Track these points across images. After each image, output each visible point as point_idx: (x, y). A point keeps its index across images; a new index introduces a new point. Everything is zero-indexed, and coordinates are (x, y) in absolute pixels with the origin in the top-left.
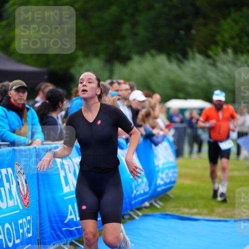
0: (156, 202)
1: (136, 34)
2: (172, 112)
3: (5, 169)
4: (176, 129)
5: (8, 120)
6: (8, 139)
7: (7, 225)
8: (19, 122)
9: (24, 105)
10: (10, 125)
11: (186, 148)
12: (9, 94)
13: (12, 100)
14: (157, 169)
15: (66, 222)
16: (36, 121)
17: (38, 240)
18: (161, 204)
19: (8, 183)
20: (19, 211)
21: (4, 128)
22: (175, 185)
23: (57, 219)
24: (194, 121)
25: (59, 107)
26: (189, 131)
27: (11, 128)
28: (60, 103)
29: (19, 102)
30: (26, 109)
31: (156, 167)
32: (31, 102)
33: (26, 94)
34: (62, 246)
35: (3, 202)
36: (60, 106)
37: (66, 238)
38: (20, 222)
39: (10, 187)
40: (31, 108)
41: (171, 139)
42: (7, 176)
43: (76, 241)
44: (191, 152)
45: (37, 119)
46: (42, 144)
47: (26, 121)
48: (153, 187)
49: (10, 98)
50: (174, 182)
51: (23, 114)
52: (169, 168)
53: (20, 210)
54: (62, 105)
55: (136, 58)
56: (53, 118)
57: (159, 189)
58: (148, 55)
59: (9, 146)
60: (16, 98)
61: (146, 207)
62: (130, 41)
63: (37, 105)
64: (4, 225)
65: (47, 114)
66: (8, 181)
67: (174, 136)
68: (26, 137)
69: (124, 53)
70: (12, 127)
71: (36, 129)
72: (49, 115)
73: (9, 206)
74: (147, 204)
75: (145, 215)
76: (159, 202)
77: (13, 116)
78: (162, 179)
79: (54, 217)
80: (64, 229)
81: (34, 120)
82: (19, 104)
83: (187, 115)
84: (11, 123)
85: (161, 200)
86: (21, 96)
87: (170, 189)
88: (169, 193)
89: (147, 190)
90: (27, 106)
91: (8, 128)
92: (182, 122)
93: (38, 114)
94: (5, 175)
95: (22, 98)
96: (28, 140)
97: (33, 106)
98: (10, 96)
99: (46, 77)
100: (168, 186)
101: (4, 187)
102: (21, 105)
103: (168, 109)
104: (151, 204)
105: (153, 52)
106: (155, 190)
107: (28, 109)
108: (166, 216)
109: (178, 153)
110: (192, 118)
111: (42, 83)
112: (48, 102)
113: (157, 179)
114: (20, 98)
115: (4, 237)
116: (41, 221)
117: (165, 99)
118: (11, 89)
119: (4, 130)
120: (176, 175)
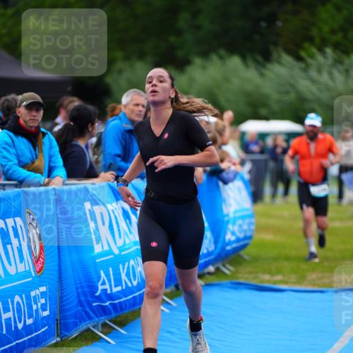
0: (224, 266)
1: (198, 28)
2: (247, 138)
3: (12, 219)
4: (254, 162)
5: (16, 150)
6: (16, 177)
7: (17, 299)
8: (31, 152)
9: (38, 128)
10: (18, 156)
11: (267, 189)
12: (17, 112)
13: (22, 121)
14: (226, 219)
15: (98, 294)
16: (55, 152)
17: (57, 320)
18: (231, 268)
19: (17, 239)
20: (31, 279)
21: (10, 161)
22: (251, 242)
23: (86, 289)
24: (279, 150)
25: (88, 131)
26: (272, 164)
27: (19, 161)
28: (90, 125)
29: (31, 125)
30: (41, 135)
31: (224, 216)
32: (49, 125)
33: (41, 113)
34: (92, 328)
35: (11, 265)
36: (90, 129)
37: (97, 317)
38: (33, 294)
39: (20, 245)
40: (49, 133)
41: (247, 177)
42: (15, 229)
43: (110, 321)
44: (274, 195)
45: (56, 149)
46: (64, 184)
47: (41, 151)
48: (220, 245)
49: (18, 117)
50: (250, 238)
51: (37, 141)
52: (243, 218)
53: (32, 277)
54: (93, 129)
55: (198, 61)
56: (79, 146)
57: (228, 248)
58: (214, 57)
59: (16, 186)
60: (28, 118)
61: (209, 273)
62: (189, 37)
63: (57, 129)
64: (14, 298)
65: (72, 141)
66: (16, 235)
67: (250, 172)
68: (41, 173)
69: (180, 54)
70: (22, 159)
71: (55, 163)
72: (74, 143)
73: (19, 271)
74: (211, 269)
75: (208, 285)
76: (228, 266)
77: (23, 144)
78: (233, 233)
79: (82, 287)
80: (94, 304)
81: (53, 150)
82: (32, 127)
83: (269, 142)
84: (20, 154)
85: (231, 263)
86: (34, 116)
87: (244, 247)
88: (242, 253)
89: (212, 248)
90: (42, 130)
91: (16, 161)
92: (262, 152)
93: (58, 141)
94: (13, 227)
95: (36, 118)
96: (43, 178)
97: (51, 130)
98: (19, 115)
99: (69, 88)
100: (242, 243)
101: (11, 244)
102: (34, 128)
103: (243, 134)
104: (218, 269)
105: (222, 52)
106: (223, 249)
107: (44, 134)
108: (238, 285)
109: (256, 196)
110: (275, 147)
111: (64, 98)
112: (72, 123)
113: (225, 233)
114: (32, 118)
115: (14, 315)
116: (61, 294)
117: (239, 120)
118: (20, 106)
119: (10, 164)
120: (253, 227)
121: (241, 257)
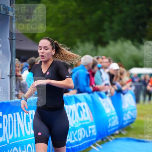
1: (112, 28)
7: (29, 145)
11: (142, 98)
18: (126, 132)
22: (136, 121)
24: (147, 81)
26: (143, 87)
31: (123, 109)
35: (28, 130)
41: (133, 92)
42: (32, 115)
44: (144, 100)
50: (135, 119)
55: (112, 43)
57: (125, 124)
58: (119, 42)
61: (117, 134)
62: (108, 33)
64: (27, 145)
69: (104, 40)
73: (31, 134)
74: (117, 132)
75: (116, 139)
83: (142, 77)
87: (131, 123)
88: (132, 126)
89: (117, 123)
100: (130, 121)
101: (29, 121)
104: (120, 133)
105: (122, 39)
106: (122, 123)
108: (129, 139)
117: (129, 68)
120: (136, 114)
121: (130, 127)
